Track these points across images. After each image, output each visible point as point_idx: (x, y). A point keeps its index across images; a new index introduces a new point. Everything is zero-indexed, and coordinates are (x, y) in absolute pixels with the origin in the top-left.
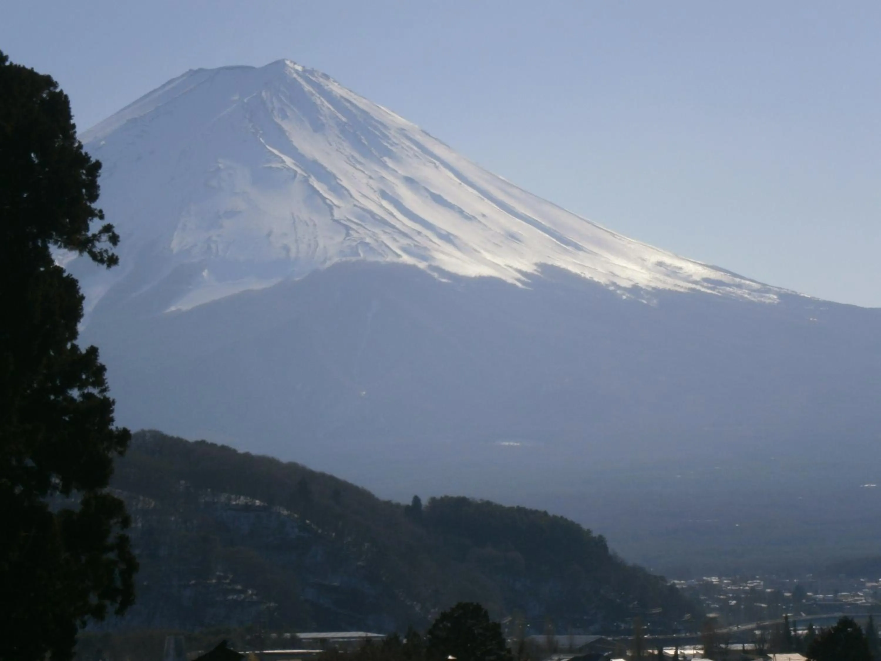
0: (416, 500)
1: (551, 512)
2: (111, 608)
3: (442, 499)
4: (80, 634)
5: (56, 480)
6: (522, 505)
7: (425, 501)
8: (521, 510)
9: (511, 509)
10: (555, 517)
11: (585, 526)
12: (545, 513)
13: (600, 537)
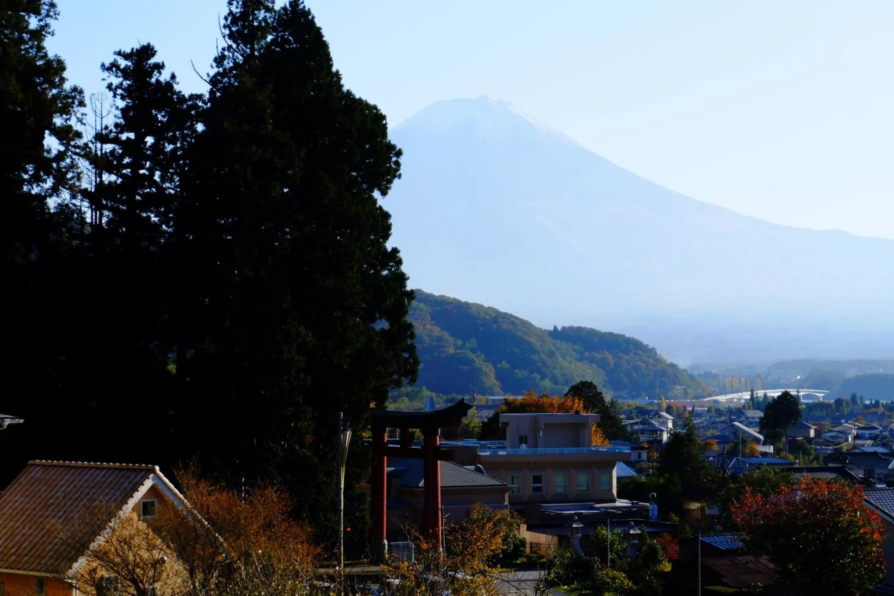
0: (555, 327)
1: (627, 335)
2: (404, 380)
3: (569, 327)
4: (390, 394)
5: (377, 315)
6: (611, 331)
7: (559, 328)
8: (611, 334)
9: (605, 333)
10: (629, 338)
11: (645, 343)
12: (624, 335)
13: (653, 348)
